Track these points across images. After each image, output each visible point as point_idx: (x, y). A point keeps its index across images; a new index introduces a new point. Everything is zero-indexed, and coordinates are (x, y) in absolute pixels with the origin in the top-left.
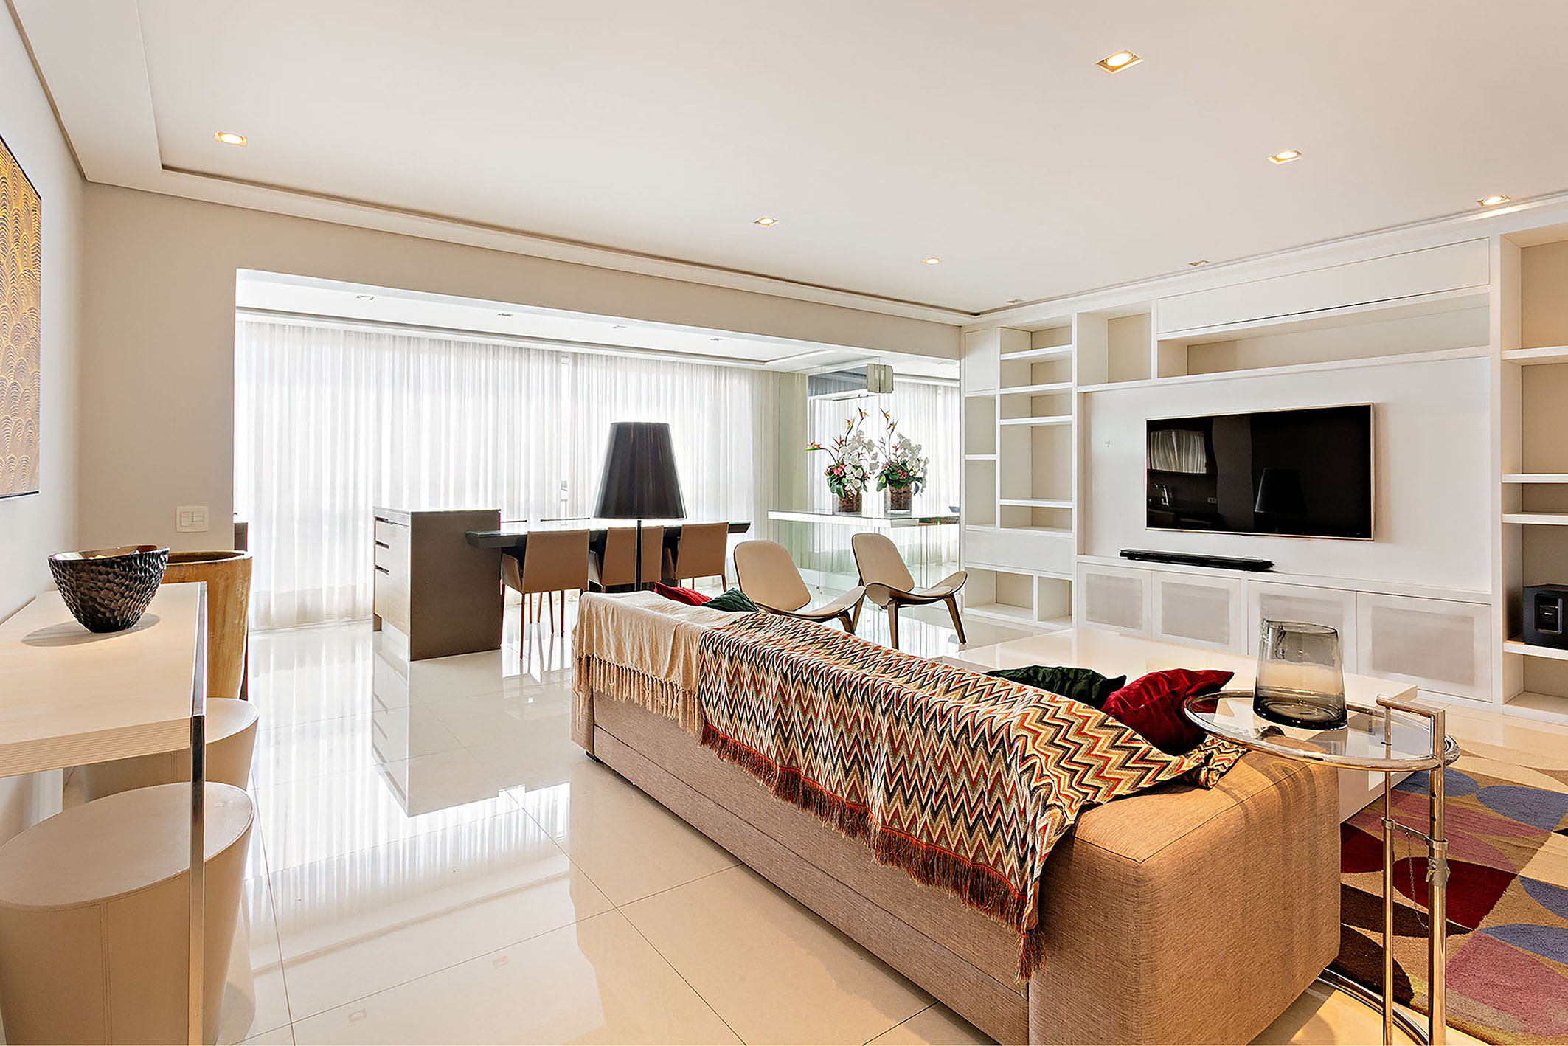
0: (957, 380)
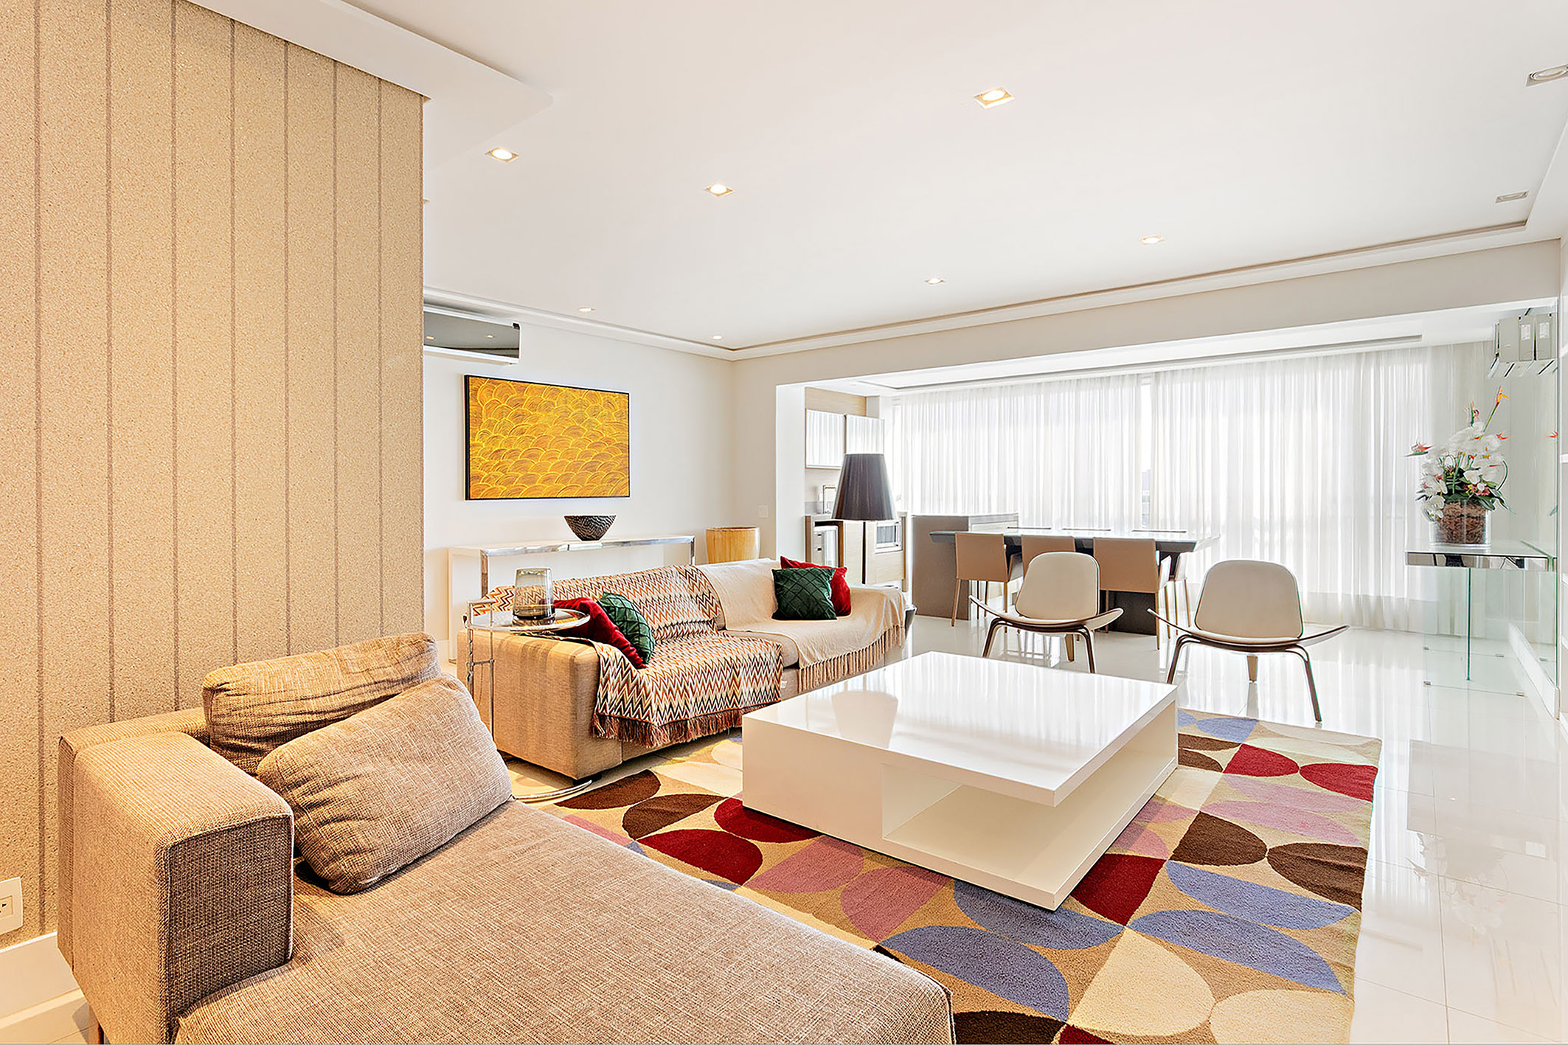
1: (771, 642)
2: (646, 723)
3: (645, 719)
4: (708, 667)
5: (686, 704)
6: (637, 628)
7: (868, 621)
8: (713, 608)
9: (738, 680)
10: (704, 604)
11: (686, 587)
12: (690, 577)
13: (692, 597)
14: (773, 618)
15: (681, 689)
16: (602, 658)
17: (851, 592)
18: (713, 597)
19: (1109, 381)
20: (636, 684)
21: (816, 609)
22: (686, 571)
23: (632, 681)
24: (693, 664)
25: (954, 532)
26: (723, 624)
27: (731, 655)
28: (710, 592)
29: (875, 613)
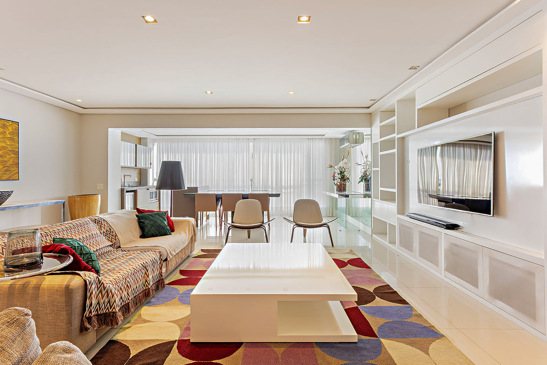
0: (370, 135)
1: (157, 251)
2: (114, 313)
3: (112, 310)
4: (135, 270)
5: (128, 294)
6: (90, 257)
7: (186, 234)
8: (114, 238)
9: (147, 273)
10: (108, 236)
11: (98, 228)
12: (98, 223)
13: (101, 233)
14: (140, 238)
15: (125, 286)
16: (87, 281)
17: (173, 221)
18: (113, 232)
19: (239, 140)
20: (107, 291)
21: (162, 231)
22: (95, 219)
23: (104, 290)
24: (128, 271)
25: (195, 193)
26: (119, 245)
27: (143, 261)
28: (110, 229)
29: (188, 229)
